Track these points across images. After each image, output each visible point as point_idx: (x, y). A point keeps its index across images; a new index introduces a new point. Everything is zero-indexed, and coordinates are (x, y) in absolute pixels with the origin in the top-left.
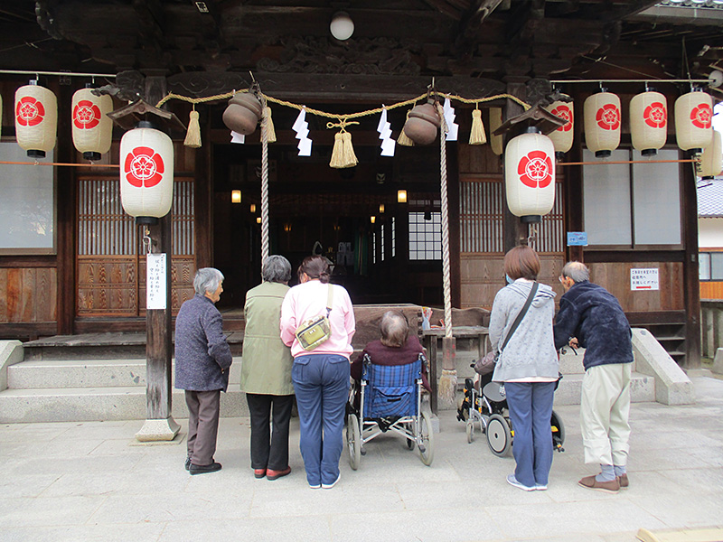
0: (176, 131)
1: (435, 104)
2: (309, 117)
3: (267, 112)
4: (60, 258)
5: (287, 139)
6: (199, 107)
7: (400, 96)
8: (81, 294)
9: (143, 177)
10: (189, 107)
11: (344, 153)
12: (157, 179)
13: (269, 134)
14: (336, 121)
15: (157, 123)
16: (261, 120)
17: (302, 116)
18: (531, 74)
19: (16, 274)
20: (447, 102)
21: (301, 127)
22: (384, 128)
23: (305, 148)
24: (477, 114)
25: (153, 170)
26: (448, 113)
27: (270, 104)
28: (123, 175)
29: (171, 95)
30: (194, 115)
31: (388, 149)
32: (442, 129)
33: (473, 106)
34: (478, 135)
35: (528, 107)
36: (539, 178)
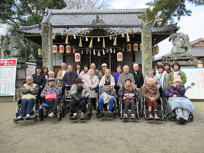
0: (80, 53)
2: (95, 50)
3: (90, 50)
6: (83, 50)
9: (77, 58)
10: (82, 50)
11: (99, 54)
12: (79, 58)
13: (90, 53)
14: (98, 51)
15: (78, 52)
17: (94, 50)
18: (121, 44)
21: (94, 52)
22: (104, 51)
23: (95, 54)
26: (111, 49)
27: (91, 49)
28: (75, 58)
30: (82, 51)
31: (104, 54)
32: (110, 51)
33: (114, 49)
34: (114, 52)
35: (120, 48)
36: (120, 57)
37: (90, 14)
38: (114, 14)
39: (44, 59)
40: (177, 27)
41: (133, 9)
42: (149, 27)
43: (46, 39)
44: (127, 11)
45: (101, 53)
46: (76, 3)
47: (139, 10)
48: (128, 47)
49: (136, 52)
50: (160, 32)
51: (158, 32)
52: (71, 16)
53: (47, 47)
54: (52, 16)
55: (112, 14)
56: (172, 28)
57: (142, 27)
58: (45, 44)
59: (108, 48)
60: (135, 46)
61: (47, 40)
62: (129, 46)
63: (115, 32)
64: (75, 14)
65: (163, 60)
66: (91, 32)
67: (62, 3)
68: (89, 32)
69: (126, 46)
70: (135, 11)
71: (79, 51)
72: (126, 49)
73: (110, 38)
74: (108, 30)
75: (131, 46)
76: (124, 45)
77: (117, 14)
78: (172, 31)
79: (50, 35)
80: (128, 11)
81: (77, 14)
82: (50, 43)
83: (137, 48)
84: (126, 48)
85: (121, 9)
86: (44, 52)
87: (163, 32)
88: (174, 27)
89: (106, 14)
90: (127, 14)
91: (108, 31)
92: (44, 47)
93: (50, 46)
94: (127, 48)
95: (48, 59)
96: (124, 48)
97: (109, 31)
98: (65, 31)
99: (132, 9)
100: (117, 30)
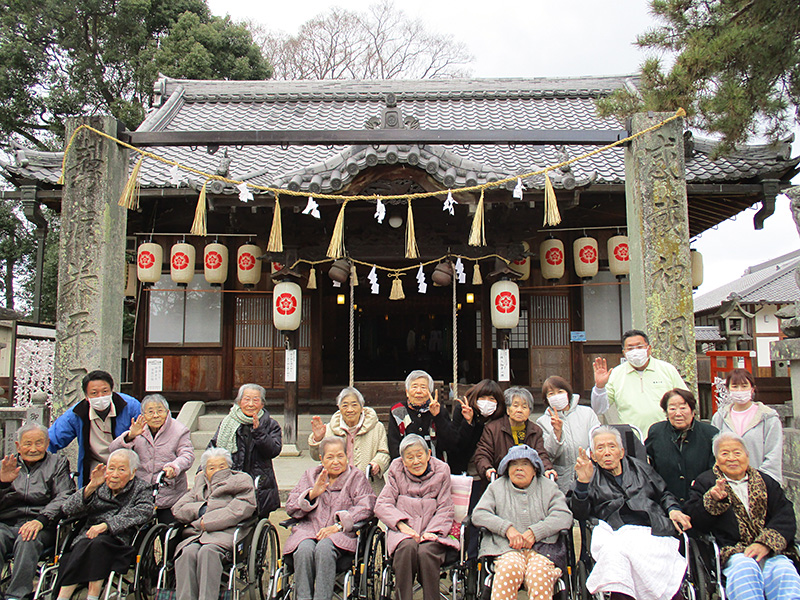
0: (302, 282)
1: (449, 263)
2: (377, 271)
3: (353, 269)
4: (224, 350)
5: (365, 284)
6: (315, 266)
7: (430, 257)
8: (237, 373)
9: (286, 309)
10: (310, 267)
11: (397, 292)
12: (293, 310)
13: (355, 282)
14: (393, 273)
15: (292, 279)
16: (350, 274)
17: (374, 270)
18: (511, 241)
19: (196, 360)
20: (459, 260)
21: (373, 277)
22: (421, 277)
23: (375, 289)
24: (476, 267)
25: (291, 305)
26: (459, 267)
27: (355, 264)
29: (300, 260)
30: (313, 271)
31: (423, 288)
32: (455, 277)
33: (474, 262)
34: (477, 280)
35: (508, 262)
36: (506, 307)
37: (363, 101)
38: (479, 99)
39: (66, 315)
40: (793, 157)
41: (569, 79)
42: (672, 140)
43: (83, 206)
44: (537, 87)
45: (410, 283)
46: (317, 64)
47: (594, 81)
48: (547, 257)
49: (590, 278)
50: (708, 182)
51: (699, 183)
52: (272, 109)
53: (86, 251)
54: (184, 108)
55: (467, 99)
56: (770, 162)
57: (629, 144)
58: (75, 232)
59: (443, 261)
60: (582, 251)
61: (92, 212)
62: (552, 250)
63: (481, 178)
64: (294, 101)
65: (724, 320)
66: (355, 179)
67: (251, 64)
68: (345, 176)
69: (536, 248)
70: (577, 88)
71: (294, 274)
72: (536, 265)
73: (449, 205)
74: (445, 170)
75: (562, 249)
76: (526, 247)
77: (491, 99)
78: (770, 174)
79: (110, 182)
80: (542, 87)
81: (305, 101)
82: (103, 227)
83: (592, 261)
84: (539, 262)
85: (510, 81)
86: (67, 277)
87: (724, 181)
88: (779, 159)
89: (438, 103)
90: (537, 98)
91: (442, 174)
92: (69, 251)
93: (104, 247)
94: (544, 261)
95: (88, 319)
96: (528, 259)
97: (450, 172)
98: (225, 175)
99: (564, 80)
100: (489, 168)
